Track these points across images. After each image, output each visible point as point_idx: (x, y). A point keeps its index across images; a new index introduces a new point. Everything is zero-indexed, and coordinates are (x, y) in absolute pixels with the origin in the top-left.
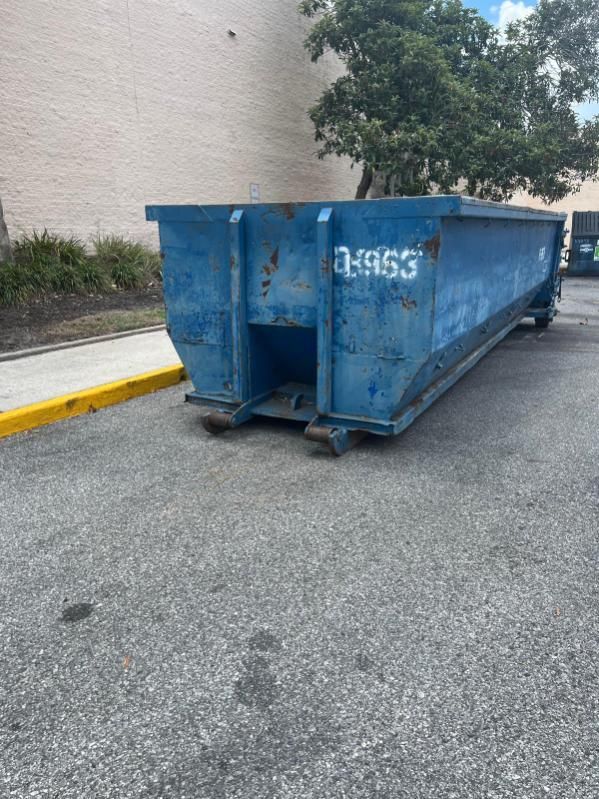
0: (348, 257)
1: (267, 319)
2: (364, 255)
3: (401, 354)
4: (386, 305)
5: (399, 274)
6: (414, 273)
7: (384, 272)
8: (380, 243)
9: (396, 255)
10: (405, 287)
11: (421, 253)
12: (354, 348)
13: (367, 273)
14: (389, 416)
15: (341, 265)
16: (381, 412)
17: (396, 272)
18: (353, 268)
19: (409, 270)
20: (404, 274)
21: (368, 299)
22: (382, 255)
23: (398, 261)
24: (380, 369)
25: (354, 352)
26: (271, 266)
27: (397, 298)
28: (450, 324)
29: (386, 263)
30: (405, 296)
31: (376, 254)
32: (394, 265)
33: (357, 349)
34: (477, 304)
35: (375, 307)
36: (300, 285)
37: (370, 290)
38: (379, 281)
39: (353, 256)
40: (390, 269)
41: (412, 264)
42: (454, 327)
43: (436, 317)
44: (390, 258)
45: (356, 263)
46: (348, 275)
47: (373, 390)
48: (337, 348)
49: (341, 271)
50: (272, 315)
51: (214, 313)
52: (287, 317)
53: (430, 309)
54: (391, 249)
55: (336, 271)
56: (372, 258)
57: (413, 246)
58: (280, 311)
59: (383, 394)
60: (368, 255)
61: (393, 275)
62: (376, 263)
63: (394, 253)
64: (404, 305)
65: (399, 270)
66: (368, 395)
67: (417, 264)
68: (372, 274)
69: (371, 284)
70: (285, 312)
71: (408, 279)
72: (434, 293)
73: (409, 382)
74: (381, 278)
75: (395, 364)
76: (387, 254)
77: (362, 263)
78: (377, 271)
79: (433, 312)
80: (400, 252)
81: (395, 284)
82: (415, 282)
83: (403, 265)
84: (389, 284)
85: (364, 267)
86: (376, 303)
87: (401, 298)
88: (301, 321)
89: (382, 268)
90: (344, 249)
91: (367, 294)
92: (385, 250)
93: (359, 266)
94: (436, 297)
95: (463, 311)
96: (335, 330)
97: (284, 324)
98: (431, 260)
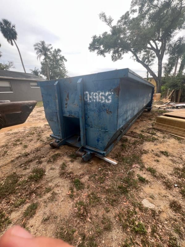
0: (88, 95)
1: (67, 115)
2: (93, 94)
3: (107, 130)
4: (101, 112)
5: (105, 101)
6: (110, 101)
7: (100, 100)
8: (98, 90)
9: (104, 94)
10: (107, 106)
11: (113, 93)
12: (92, 126)
13: (95, 101)
14: (103, 150)
15: (87, 98)
16: (101, 148)
17: (104, 100)
18: (90, 99)
19: (108, 100)
20: (107, 101)
21: (95, 110)
22: (99, 94)
23: (104, 96)
24: (100, 134)
25: (92, 127)
26: (67, 98)
27: (104, 110)
28: (125, 118)
29: (101, 97)
30: (107, 109)
31: (97, 94)
32: (103, 98)
33: (93, 127)
34: (134, 109)
35: (97, 113)
36: (75, 105)
37: (96, 106)
38: (98, 104)
39: (90, 95)
40: (102, 100)
41: (110, 97)
42: (127, 118)
43: (119, 117)
44: (102, 95)
45: (91, 97)
46: (89, 101)
47: (98, 141)
48: (87, 126)
49: (86, 100)
50: (68, 114)
51: (55, 113)
52: (72, 115)
53: (116, 114)
54: (102, 92)
55: (85, 100)
56: (96, 95)
57: (110, 91)
58: (70, 112)
59: (101, 142)
60: (94, 94)
61: (103, 102)
62: (97, 97)
63: (103, 93)
64: (107, 112)
65: (105, 100)
66: (97, 142)
67: (112, 97)
68: (96, 101)
69: (96, 105)
70: (72, 113)
71: (108, 103)
72: (118, 109)
73: (110, 140)
74: (99, 102)
75: (105, 133)
76: (101, 94)
77: (93, 97)
78: (98, 100)
79: (118, 115)
80: (105, 93)
81: (104, 105)
82: (111, 104)
83: (106, 98)
84: (102, 105)
85: (93, 99)
86: (98, 111)
87: (106, 110)
88: (76, 116)
89: (99, 99)
90: (87, 92)
91: (95, 108)
92: (100, 92)
93: (92, 98)
94: (119, 110)
95: (129, 113)
96: (86, 120)
97: (72, 117)
98: (117, 96)
